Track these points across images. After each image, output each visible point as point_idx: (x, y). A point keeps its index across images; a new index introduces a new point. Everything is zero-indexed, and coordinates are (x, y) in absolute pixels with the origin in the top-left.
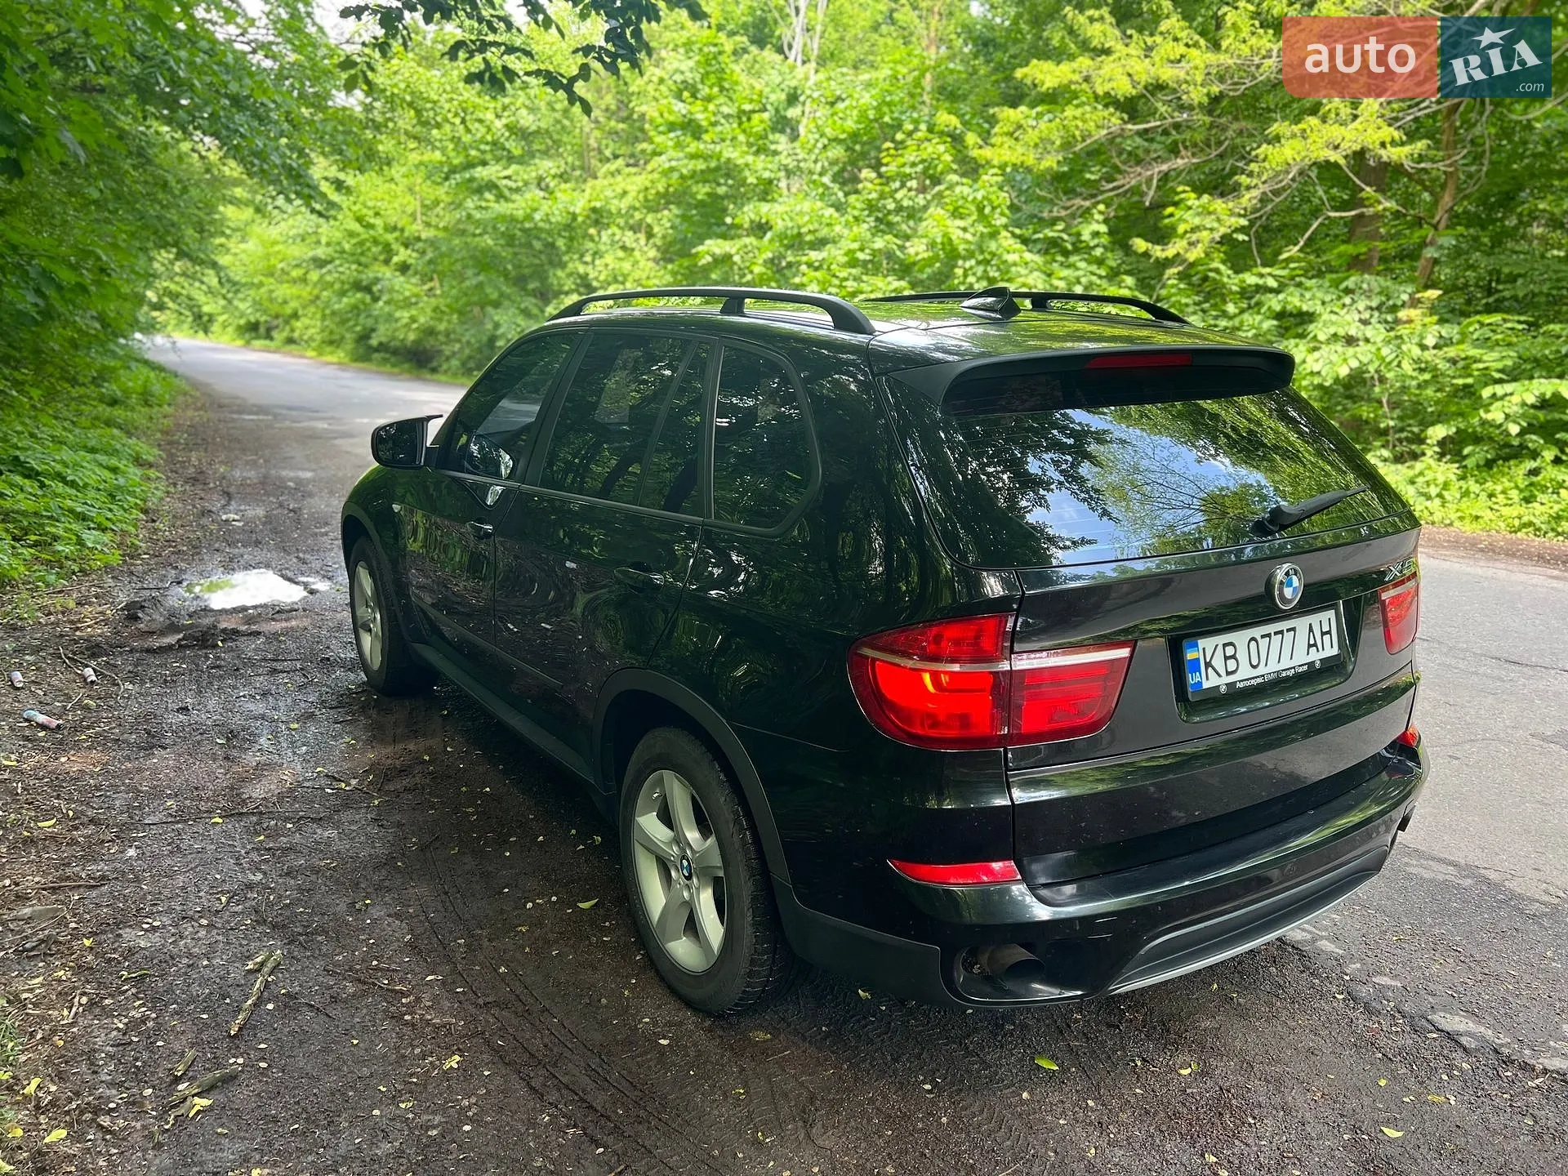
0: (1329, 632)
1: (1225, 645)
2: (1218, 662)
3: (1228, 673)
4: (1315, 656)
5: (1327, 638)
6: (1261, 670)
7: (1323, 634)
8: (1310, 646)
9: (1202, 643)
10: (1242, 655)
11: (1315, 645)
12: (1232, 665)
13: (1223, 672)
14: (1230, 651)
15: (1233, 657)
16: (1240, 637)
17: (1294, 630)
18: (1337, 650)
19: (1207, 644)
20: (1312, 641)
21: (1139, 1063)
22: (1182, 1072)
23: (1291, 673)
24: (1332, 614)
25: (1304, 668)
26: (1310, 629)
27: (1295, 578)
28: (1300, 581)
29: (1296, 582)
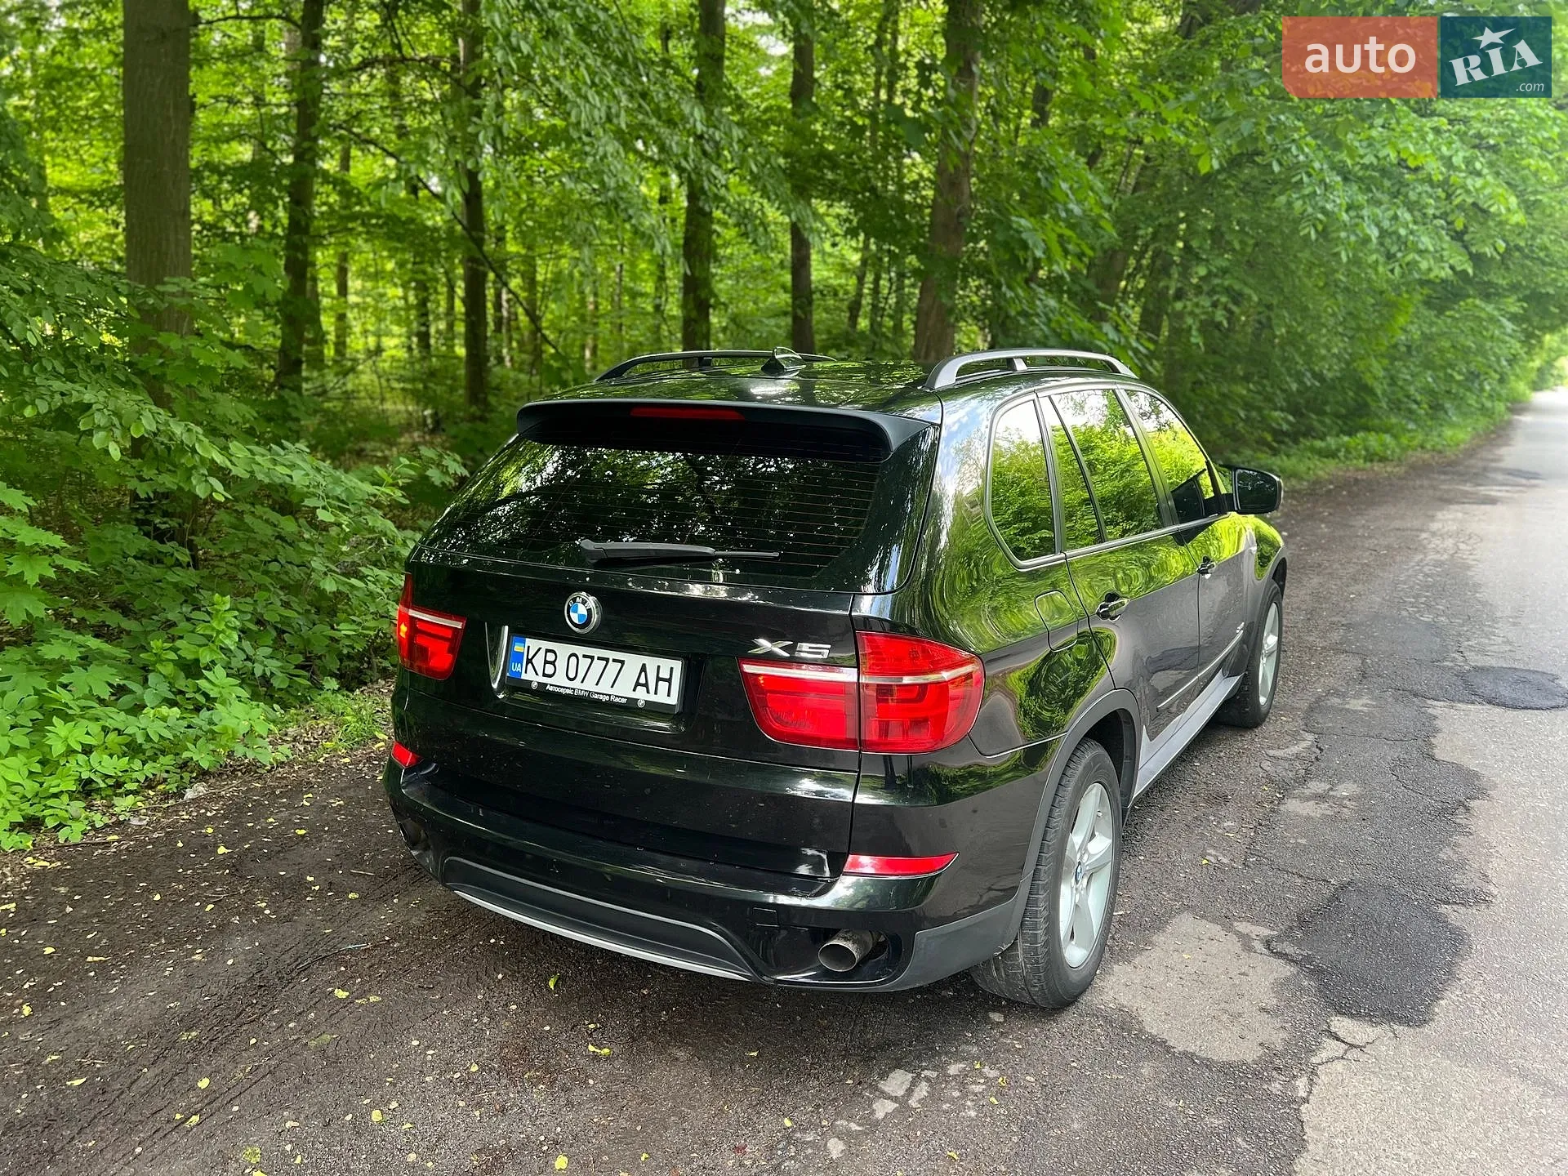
0: (669, 681)
1: (548, 651)
2: (538, 662)
3: (544, 675)
4: (641, 695)
5: (663, 686)
6: (576, 684)
7: (659, 679)
8: (638, 684)
9: (529, 641)
10: (561, 664)
11: (646, 685)
12: (549, 669)
13: (540, 672)
14: (550, 657)
15: (553, 663)
16: (563, 650)
17: (622, 662)
18: (673, 700)
19: (533, 644)
20: (642, 680)
21: (592, 1026)
22: (591, 1048)
23: (605, 699)
24: (678, 665)
25: (624, 701)
26: (644, 669)
27: (580, 606)
28: (589, 611)
29: (582, 610)
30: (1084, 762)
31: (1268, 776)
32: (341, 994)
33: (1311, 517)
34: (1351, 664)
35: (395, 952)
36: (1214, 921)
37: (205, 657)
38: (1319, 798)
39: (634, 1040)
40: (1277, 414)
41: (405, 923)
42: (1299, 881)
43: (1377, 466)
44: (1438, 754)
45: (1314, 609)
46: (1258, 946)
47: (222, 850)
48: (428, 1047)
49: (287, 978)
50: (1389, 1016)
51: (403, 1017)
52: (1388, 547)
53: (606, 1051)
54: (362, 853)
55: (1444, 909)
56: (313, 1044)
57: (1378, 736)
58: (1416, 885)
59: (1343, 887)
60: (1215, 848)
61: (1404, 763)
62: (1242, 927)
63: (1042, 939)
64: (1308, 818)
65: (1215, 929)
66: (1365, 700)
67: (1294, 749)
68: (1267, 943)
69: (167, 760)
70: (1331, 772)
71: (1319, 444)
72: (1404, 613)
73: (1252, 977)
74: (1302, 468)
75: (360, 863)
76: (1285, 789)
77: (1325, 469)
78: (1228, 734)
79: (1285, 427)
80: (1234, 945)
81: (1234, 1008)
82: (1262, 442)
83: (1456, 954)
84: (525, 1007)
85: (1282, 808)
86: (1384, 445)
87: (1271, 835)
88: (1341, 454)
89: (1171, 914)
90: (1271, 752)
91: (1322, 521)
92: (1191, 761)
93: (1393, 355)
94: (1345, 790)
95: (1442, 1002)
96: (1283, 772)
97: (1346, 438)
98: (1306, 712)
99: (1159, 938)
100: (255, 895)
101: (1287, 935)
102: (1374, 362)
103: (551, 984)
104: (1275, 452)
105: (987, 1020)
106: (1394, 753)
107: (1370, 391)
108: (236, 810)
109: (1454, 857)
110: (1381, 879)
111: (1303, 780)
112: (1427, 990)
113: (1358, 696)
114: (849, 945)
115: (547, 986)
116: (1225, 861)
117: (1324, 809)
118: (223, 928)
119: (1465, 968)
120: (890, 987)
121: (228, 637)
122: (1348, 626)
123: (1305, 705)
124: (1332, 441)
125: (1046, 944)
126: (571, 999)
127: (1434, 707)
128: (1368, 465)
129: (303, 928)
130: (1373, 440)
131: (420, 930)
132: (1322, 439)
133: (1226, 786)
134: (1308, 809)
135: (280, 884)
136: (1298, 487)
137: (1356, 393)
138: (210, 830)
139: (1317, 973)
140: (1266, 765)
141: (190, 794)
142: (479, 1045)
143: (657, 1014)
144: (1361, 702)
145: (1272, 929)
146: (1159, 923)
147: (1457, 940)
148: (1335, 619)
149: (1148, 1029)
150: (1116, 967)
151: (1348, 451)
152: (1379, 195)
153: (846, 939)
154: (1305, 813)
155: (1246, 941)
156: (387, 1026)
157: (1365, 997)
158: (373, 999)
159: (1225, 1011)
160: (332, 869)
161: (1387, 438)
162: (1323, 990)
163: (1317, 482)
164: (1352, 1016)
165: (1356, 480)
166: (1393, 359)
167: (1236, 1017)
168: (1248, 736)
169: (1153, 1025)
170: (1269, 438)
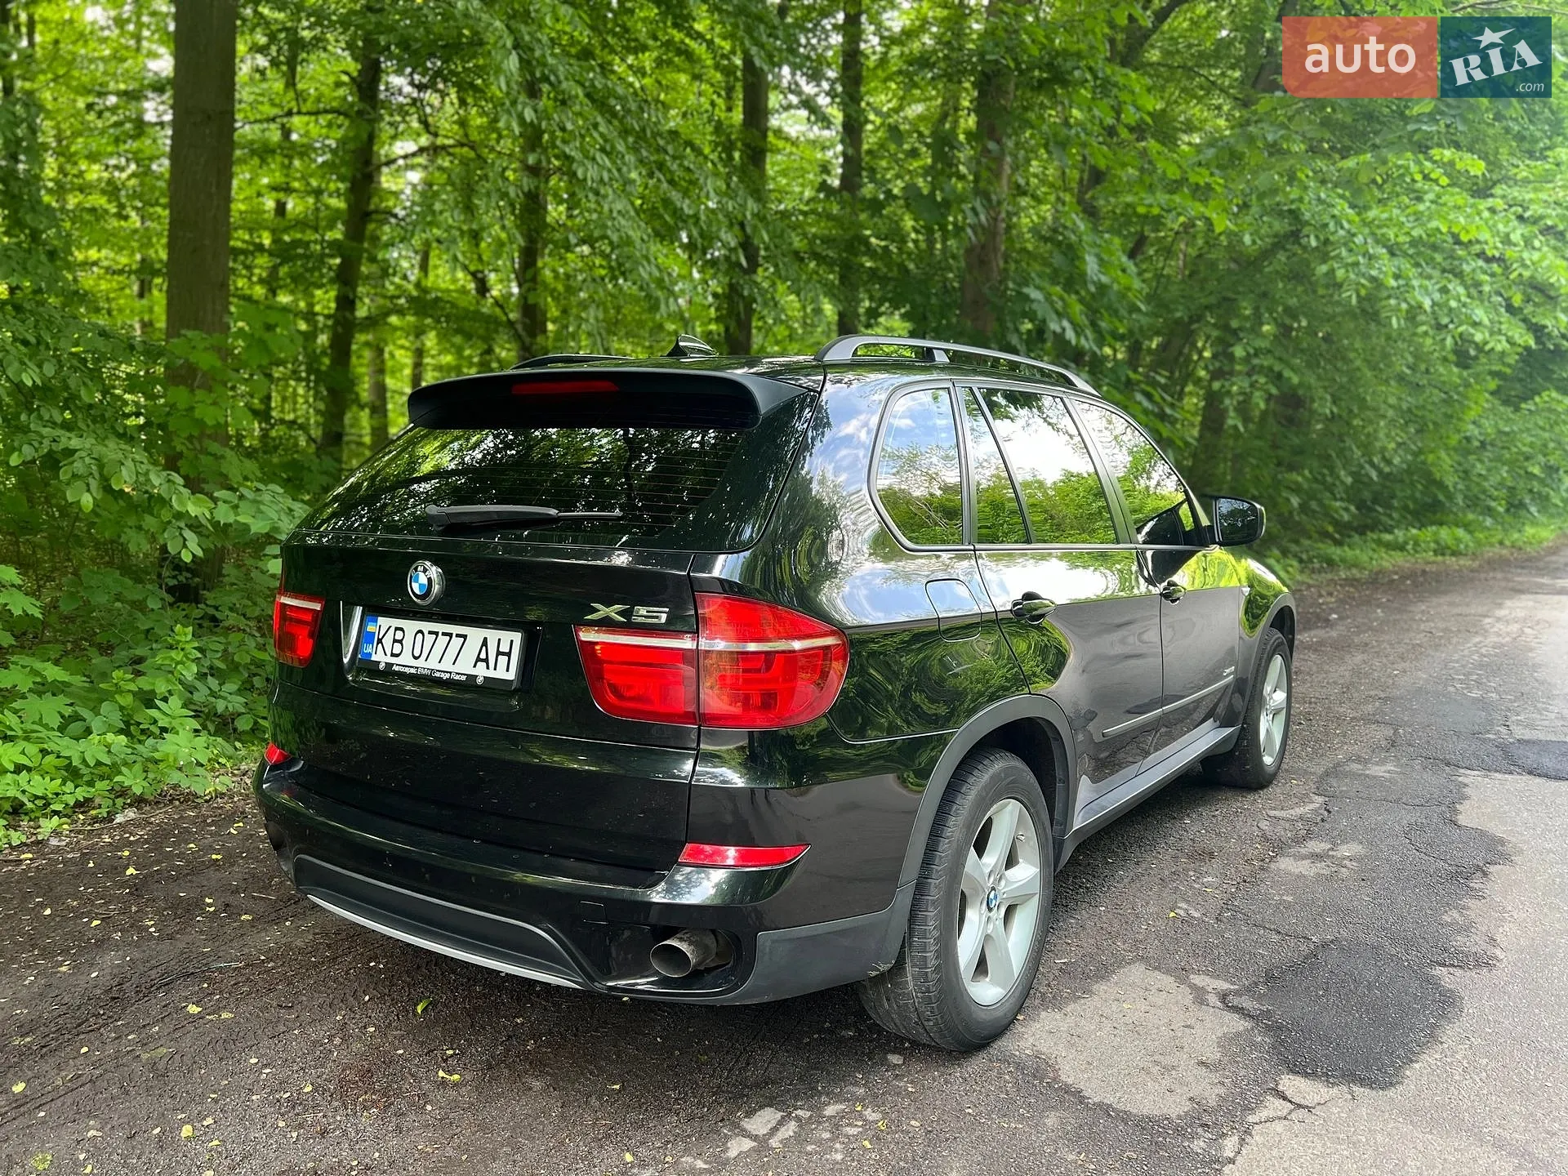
0: (509, 654)
1: (397, 629)
2: (388, 641)
3: (393, 655)
4: (481, 672)
5: (503, 660)
6: (420, 663)
7: (499, 653)
8: (478, 659)
9: (381, 620)
10: (407, 642)
11: (486, 660)
12: (397, 648)
13: (389, 653)
14: (399, 635)
15: (400, 642)
16: (411, 626)
17: (465, 637)
18: (511, 676)
19: (383, 621)
20: (483, 656)
21: (450, 1052)
22: (441, 1074)
23: (445, 676)
24: (517, 637)
25: (463, 678)
26: (485, 643)
27: (421, 575)
28: (430, 580)
29: (423, 579)
30: (991, 771)
31: (1264, 836)
32: (193, 1009)
33: (1368, 603)
34: (1381, 734)
35: (268, 971)
36: (1168, 972)
37: (161, 688)
38: (1316, 857)
39: (490, 1067)
40: (1338, 504)
41: (288, 946)
42: (1275, 938)
43: (1451, 561)
44: (1462, 820)
45: (1352, 684)
46: (1213, 999)
47: (131, 871)
48: (266, 1066)
49: (145, 992)
50: (1351, 1077)
51: (251, 1034)
52: (1446, 630)
53: (456, 1077)
54: (272, 878)
55: (1439, 971)
56: (145, 1056)
57: (1397, 801)
58: (1409, 944)
59: (1325, 945)
60: (1188, 902)
61: (1422, 828)
62: (1198, 980)
63: (932, 963)
64: (1301, 876)
65: (1168, 981)
66: (1390, 767)
67: (1299, 811)
68: (1223, 997)
69: (102, 785)
70: (1336, 833)
71: (1387, 537)
72: (1451, 689)
73: (1198, 1030)
74: (1365, 558)
75: (266, 888)
76: (1280, 848)
77: (1389, 561)
78: (1229, 794)
79: (1346, 517)
80: (1186, 997)
81: (1168, 1060)
82: (1325, 535)
83: (1443, 1016)
84: (382, 1031)
85: (1273, 866)
86: (1458, 540)
87: (1252, 891)
88: (1409, 547)
89: (1121, 963)
90: (1272, 813)
91: (1378, 606)
92: (1182, 819)
93: (1465, 448)
94: (1345, 851)
95: (1416, 1066)
96: (1283, 832)
97: (1414, 531)
98: (1321, 777)
99: (1100, 987)
100: (147, 913)
101: (1249, 990)
102: (1443, 454)
103: (419, 1009)
104: (1338, 543)
105: (884, 1061)
106: (1408, 817)
107: (1441, 485)
108: (160, 836)
109: (1460, 920)
110: (1371, 939)
111: (1300, 841)
112: (1401, 1052)
113: (1383, 762)
114: (683, 947)
115: (414, 1010)
116: (1196, 915)
117: (1321, 868)
118: (100, 943)
119: (1450, 1033)
120: (731, 998)
121: (188, 669)
122: (1386, 699)
123: (1320, 770)
124: (1400, 534)
125: (938, 969)
126: (436, 1022)
127: (1466, 776)
128: (1440, 558)
129: (182, 945)
130: (1444, 533)
131: (301, 951)
132: (1390, 532)
133: (1211, 842)
134: (1304, 868)
135: (175, 904)
136: (1358, 576)
137: (1426, 487)
138: (127, 853)
139: (1275, 1029)
140: (1264, 825)
141: (119, 819)
142: (322, 1066)
143: (525, 1043)
144: (1383, 768)
145: (1233, 984)
146: (1104, 972)
147: (1447, 1002)
148: (1372, 693)
149: (1063, 1078)
150: (1043, 1014)
151: (1416, 544)
152: (1429, 270)
153: (681, 940)
154: (1297, 871)
155: (1200, 997)
156: (230, 1042)
157: (1326, 1056)
158: (225, 1015)
159: (1156, 1063)
160: (236, 891)
161: (1460, 532)
162: (1279, 1044)
163: (1381, 572)
164: (1306, 1075)
165: (1424, 572)
166: (1467, 452)
167: (1168, 1069)
168: (1251, 797)
169: (1069, 1075)
170: (1330, 529)
